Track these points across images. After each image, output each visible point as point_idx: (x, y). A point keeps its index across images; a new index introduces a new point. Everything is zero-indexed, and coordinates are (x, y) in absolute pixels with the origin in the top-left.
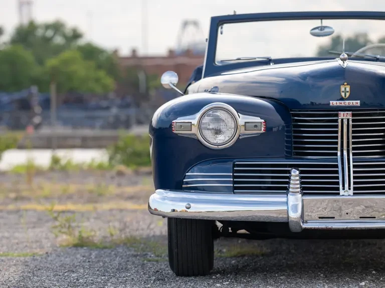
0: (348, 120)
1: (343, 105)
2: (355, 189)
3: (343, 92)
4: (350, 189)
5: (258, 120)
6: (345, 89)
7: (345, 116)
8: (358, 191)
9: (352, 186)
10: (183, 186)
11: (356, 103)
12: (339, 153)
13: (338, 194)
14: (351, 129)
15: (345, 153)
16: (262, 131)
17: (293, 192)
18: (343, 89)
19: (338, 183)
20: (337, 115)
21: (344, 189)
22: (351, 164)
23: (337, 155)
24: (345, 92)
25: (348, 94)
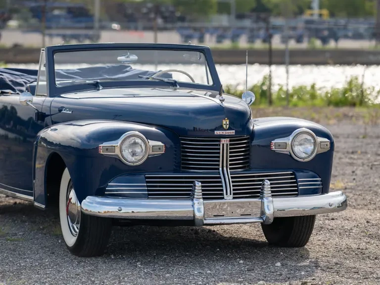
0: (227, 144)
1: (224, 134)
2: (234, 194)
3: (224, 124)
4: (231, 194)
5: (160, 143)
6: (226, 122)
7: (225, 142)
8: (236, 196)
9: (232, 192)
10: (106, 193)
11: (232, 132)
12: (221, 169)
13: (223, 198)
14: (229, 151)
15: (225, 169)
16: (163, 152)
17: (197, 198)
18: (224, 122)
19: (222, 190)
20: (219, 141)
21: (227, 194)
22: (230, 176)
23: (219, 170)
24: (226, 124)
25: (228, 126)
